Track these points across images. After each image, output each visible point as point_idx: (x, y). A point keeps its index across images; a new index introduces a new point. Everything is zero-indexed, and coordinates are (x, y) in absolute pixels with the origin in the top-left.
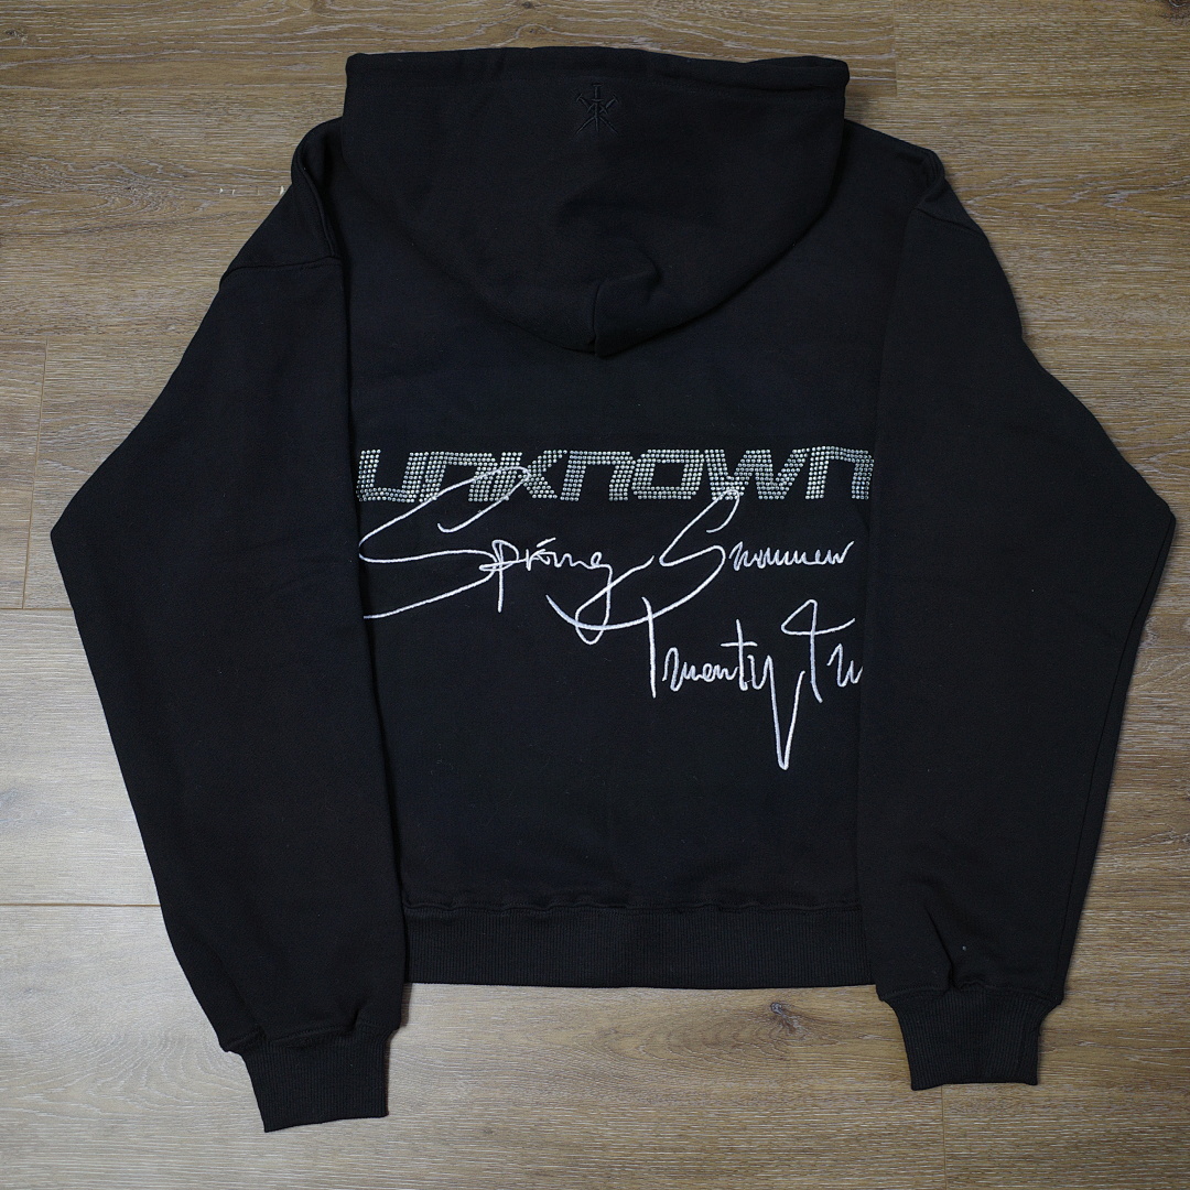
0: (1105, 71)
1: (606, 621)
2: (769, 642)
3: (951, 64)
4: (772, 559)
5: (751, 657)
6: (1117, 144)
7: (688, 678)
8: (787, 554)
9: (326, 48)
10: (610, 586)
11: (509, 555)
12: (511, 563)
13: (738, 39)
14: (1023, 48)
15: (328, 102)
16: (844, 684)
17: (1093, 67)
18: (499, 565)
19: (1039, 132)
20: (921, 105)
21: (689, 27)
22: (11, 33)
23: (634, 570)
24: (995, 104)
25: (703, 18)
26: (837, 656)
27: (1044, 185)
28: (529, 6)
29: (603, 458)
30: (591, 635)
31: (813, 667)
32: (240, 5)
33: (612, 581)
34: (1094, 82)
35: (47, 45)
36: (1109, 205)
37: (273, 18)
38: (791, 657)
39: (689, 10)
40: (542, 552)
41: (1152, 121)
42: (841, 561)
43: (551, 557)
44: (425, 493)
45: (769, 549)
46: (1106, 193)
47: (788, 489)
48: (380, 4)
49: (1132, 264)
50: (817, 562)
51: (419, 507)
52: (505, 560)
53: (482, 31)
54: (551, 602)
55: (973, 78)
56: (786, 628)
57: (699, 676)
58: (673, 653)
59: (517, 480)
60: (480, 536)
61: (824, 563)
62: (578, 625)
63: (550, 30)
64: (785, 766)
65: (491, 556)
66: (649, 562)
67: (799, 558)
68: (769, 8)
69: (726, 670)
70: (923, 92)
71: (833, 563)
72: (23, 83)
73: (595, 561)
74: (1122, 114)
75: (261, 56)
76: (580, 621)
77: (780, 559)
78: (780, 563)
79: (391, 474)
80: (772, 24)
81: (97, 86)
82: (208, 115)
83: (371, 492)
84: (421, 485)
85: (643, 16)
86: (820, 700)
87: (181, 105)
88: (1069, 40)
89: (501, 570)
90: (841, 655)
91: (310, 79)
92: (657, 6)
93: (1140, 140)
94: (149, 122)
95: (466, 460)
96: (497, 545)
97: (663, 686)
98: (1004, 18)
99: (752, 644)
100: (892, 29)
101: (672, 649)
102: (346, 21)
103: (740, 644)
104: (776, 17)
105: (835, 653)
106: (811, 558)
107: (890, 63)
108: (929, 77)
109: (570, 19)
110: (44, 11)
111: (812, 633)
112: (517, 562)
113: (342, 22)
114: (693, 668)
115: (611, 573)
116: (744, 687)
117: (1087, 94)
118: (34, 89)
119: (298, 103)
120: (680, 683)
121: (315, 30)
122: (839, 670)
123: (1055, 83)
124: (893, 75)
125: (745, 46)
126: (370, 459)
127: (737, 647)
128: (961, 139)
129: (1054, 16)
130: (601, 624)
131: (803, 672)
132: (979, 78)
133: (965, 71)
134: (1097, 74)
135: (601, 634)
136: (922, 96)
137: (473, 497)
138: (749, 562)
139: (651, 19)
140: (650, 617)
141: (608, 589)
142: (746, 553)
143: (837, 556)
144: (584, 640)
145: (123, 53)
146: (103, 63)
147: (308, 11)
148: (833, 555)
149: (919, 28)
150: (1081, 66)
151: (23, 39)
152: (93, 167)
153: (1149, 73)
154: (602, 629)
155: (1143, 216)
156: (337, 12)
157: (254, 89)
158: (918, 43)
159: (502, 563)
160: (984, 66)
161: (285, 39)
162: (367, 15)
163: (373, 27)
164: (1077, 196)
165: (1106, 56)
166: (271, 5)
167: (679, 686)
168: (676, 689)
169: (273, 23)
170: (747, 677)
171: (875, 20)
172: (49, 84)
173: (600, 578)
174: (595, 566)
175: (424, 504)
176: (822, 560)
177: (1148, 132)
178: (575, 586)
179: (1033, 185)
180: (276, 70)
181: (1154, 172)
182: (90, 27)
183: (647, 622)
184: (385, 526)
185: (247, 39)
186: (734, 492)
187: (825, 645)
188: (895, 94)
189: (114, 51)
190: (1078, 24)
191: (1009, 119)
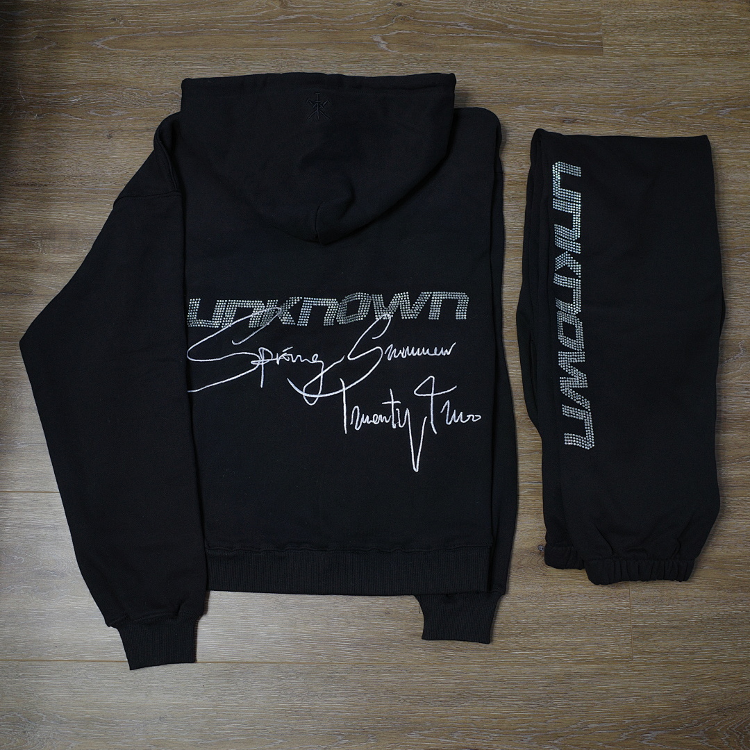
0: (718, 42)
1: (320, 392)
2: (407, 401)
3: (633, 38)
4: (410, 352)
5: (397, 409)
6: (724, 82)
7: (365, 422)
8: (419, 349)
9: (288, 28)
10: (323, 373)
11: (267, 356)
12: (268, 360)
13: (515, 24)
14: (673, 29)
15: (290, 58)
16: (450, 423)
17: (711, 39)
18: (261, 361)
19: (681, 75)
20: (617, 60)
21: (489, 17)
22: (114, 19)
23: (335, 364)
24: (657, 60)
25: (496, 12)
26: (447, 407)
27: (684, 105)
28: (400, 5)
29: (322, 302)
30: (311, 400)
31: (432, 414)
32: (240, 4)
33: (324, 370)
34: (712, 48)
35: (134, 26)
36: (720, 116)
37: (259, 11)
38: (419, 408)
39: (488, 7)
40: (285, 354)
41: (744, 70)
42: (449, 353)
43: (290, 357)
44: (225, 323)
45: (408, 347)
46: (719, 109)
47: (419, 313)
48: (317, 4)
49: (732, 148)
50: (435, 354)
51: (221, 331)
52: (265, 359)
53: (374, 19)
54: (290, 382)
55: (645, 46)
56: (417, 392)
57: (371, 421)
58: (356, 409)
59: (275, 314)
60: (253, 346)
61: (439, 355)
62: (305, 394)
63: (412, 18)
64: (416, 470)
65: (258, 356)
66: (342, 359)
67: (425, 351)
68: (532, 7)
69: (385, 417)
70: (617, 53)
71: (444, 355)
72: (121, 47)
73: (314, 359)
74: (727, 66)
75: (253, 33)
76: (305, 392)
77: (415, 352)
78: (415, 355)
79: (207, 312)
80: (534, 15)
81: (163, 48)
82: (224, 65)
83: (195, 322)
84: (223, 318)
85: (463, 11)
86: (436, 433)
87: (209, 59)
88: (698, 24)
89: (262, 364)
90: (449, 406)
91: (279, 45)
92: (471, 5)
93: (737, 80)
94: (192, 69)
95: (247, 304)
96: (261, 350)
97: (351, 428)
98: (662, 12)
99: (398, 402)
100: (600, 18)
101: (356, 407)
102: (300, 13)
103: (393, 402)
104: (537, 11)
105: (445, 405)
106: (432, 352)
107: (599, 37)
108: (621, 45)
109: (423, 12)
110: (132, 7)
111: (432, 395)
112: (272, 360)
113: (297, 13)
114: (368, 417)
115: (323, 365)
116: (394, 427)
117: (708, 54)
118: (128, 50)
119: (274, 59)
120: (360, 426)
121: (282, 18)
122: (448, 415)
123: (690, 48)
124: (601, 44)
125: (519, 28)
126: (195, 303)
127: (391, 404)
128: (639, 79)
129: (690, 11)
130: (317, 394)
131: (426, 417)
132: (648, 46)
133: (641, 42)
134: (713, 43)
135: (317, 399)
136: (617, 56)
137: (251, 325)
138: (396, 355)
139: (468, 13)
140: (344, 389)
141: (321, 375)
142: (395, 350)
143: (446, 351)
144: (308, 403)
145: (177, 30)
146: (165, 36)
147: (277, 7)
148: (444, 350)
149: (615, 18)
150: (705, 39)
151: (121, 23)
152: (161, 94)
153: (742, 43)
154: (317, 397)
155: (739, 122)
156: (294, 8)
157: (249, 51)
158: (615, 26)
159: (263, 360)
160: (651, 39)
161: (267, 23)
162: (311, 10)
163: (314, 17)
164: (702, 111)
165: (719, 33)
166: (257, 4)
167: (359, 427)
168: (358, 429)
169: (259, 14)
170: (396, 421)
171: (591, 13)
172: (136, 48)
173: (317, 368)
174: (314, 362)
175: (224, 329)
176: (438, 353)
177: (741, 76)
178: (303, 373)
179: (678, 105)
180: (262, 40)
181: (744, 97)
182: (158, 16)
183: (342, 392)
184: (202, 341)
185: (245, 23)
186: (388, 316)
187: (439, 401)
188: (602, 55)
189: (171, 29)
190: (703, 15)
191: (665, 68)
